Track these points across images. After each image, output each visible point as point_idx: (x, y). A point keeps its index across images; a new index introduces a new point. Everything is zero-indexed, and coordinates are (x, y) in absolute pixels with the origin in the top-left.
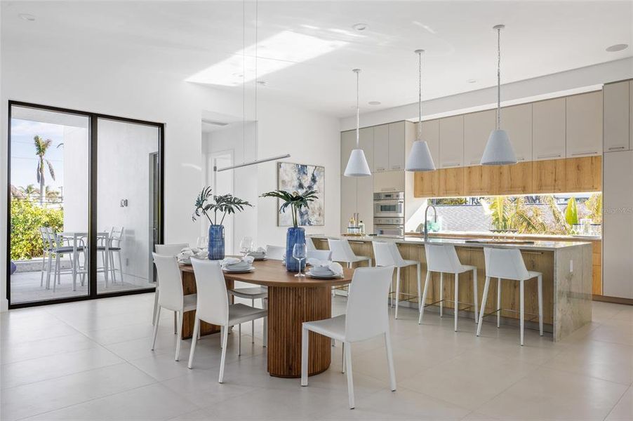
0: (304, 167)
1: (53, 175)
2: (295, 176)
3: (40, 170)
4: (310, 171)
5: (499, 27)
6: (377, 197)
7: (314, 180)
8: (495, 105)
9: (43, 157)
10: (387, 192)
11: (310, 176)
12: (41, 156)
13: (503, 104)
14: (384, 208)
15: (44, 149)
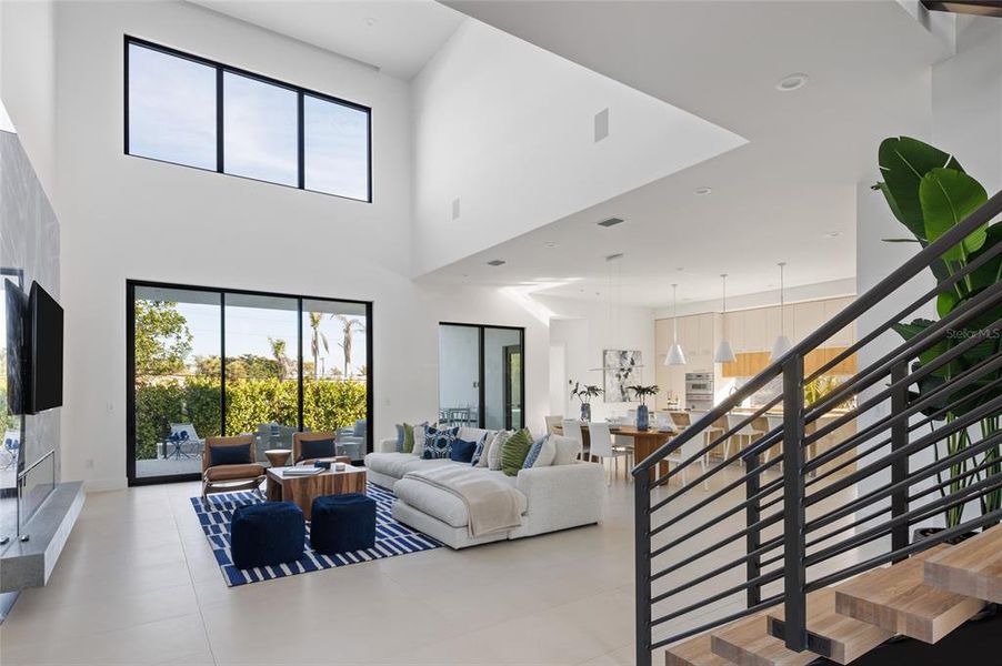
0: (625, 352)
1: (326, 348)
2: (618, 360)
3: (314, 342)
4: (629, 355)
5: (781, 264)
6: (689, 377)
7: (633, 363)
8: (780, 304)
9: (317, 329)
10: (699, 373)
11: (629, 359)
13: (785, 303)
14: (695, 387)
15: (318, 321)
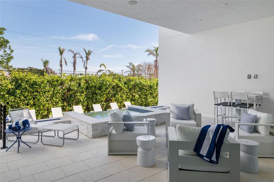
1: (66, 63)
3: (61, 61)
9: (62, 56)
12: (61, 56)
15: (62, 53)
